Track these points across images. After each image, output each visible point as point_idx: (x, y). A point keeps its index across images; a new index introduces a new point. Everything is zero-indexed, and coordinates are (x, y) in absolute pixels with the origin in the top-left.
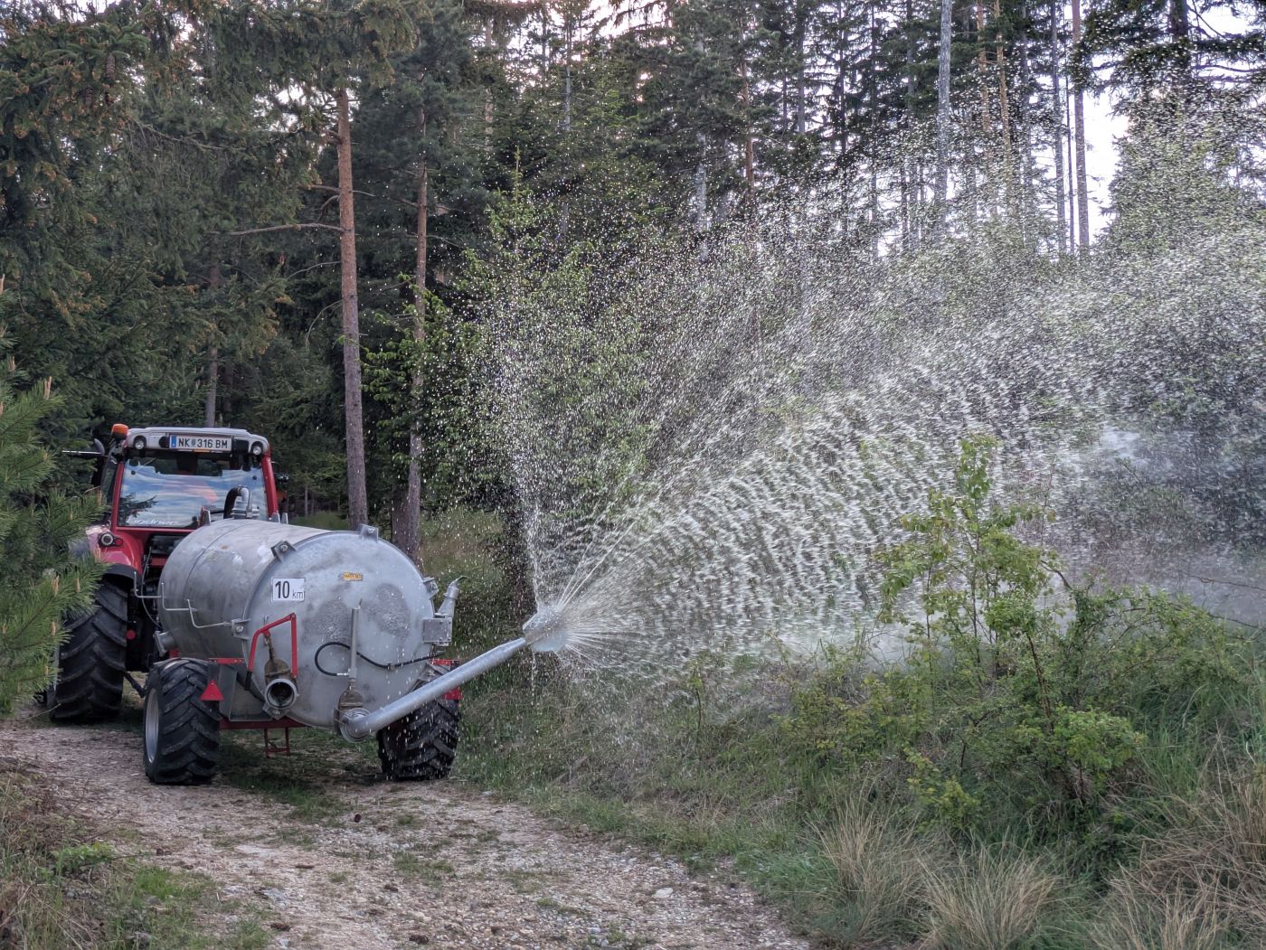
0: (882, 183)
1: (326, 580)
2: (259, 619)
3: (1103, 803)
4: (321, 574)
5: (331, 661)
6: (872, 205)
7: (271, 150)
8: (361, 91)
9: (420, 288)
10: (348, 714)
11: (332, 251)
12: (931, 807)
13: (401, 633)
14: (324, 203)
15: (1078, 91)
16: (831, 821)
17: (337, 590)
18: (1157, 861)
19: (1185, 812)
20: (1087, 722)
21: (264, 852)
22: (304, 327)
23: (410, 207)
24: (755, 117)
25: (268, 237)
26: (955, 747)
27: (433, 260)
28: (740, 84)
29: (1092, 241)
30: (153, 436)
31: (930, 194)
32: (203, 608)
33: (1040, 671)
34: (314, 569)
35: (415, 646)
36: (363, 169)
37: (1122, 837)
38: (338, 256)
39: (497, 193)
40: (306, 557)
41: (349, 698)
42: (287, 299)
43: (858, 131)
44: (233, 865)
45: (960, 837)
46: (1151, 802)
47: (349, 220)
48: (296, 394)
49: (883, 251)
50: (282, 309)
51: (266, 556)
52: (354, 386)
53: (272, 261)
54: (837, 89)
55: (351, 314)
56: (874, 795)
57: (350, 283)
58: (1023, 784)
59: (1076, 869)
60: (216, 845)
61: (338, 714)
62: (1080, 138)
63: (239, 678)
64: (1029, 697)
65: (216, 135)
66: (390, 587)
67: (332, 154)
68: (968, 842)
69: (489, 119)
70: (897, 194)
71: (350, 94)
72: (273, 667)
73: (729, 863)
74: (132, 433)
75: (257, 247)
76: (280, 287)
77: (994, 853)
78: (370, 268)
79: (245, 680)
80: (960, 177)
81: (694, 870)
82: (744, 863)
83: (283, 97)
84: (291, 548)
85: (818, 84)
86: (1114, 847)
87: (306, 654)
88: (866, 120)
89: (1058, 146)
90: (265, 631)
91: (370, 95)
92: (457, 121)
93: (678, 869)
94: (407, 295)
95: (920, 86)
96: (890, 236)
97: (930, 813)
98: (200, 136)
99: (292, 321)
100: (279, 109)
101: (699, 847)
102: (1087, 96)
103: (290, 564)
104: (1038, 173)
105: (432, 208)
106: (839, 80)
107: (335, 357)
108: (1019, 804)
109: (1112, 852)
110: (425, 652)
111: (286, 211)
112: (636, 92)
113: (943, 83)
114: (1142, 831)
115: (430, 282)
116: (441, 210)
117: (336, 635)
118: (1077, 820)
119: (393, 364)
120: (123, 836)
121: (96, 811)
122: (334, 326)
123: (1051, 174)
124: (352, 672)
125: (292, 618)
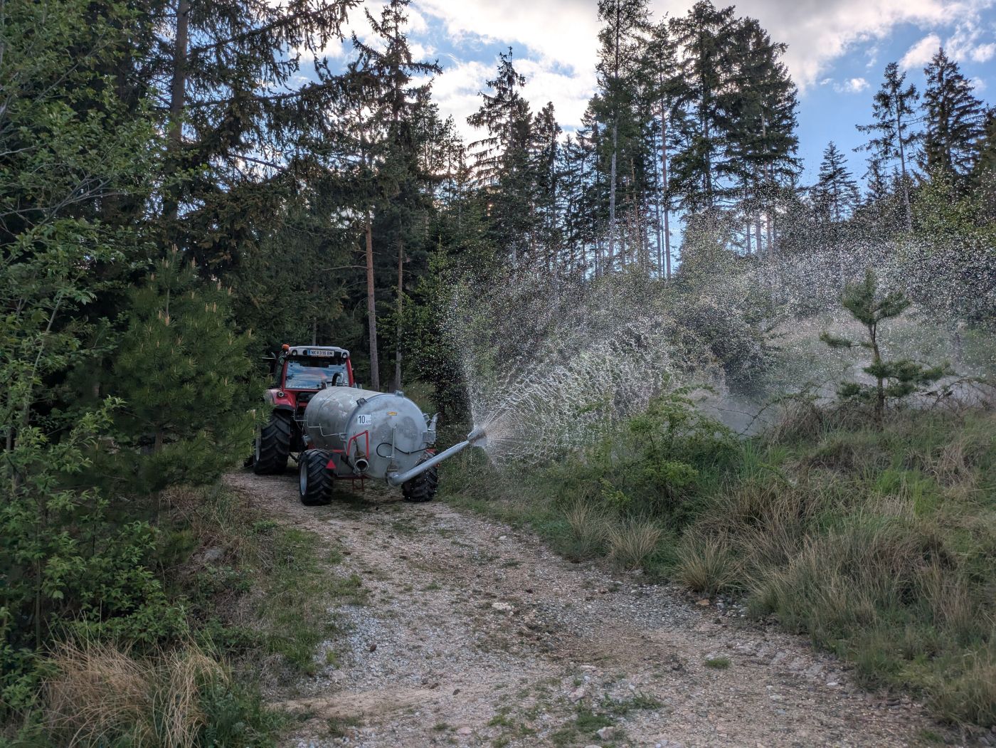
0: (587, 248)
1: (381, 415)
2: (351, 433)
3: (680, 499)
4: (378, 412)
5: (383, 451)
6: (583, 258)
7: (340, 235)
8: (375, 211)
9: (400, 292)
10: (391, 475)
11: (364, 277)
12: (611, 502)
13: (414, 438)
14: (360, 257)
15: (666, 212)
16: (570, 508)
17: (385, 420)
18: (702, 523)
19: (713, 503)
20: (674, 466)
21: (339, 523)
22: (352, 309)
23: (395, 258)
24: (537, 221)
25: (337, 272)
26: (620, 478)
27: (406, 280)
28: (530, 208)
29: (672, 272)
30: (300, 350)
31: (607, 254)
32: (326, 426)
33: (654, 447)
34: (375, 410)
35: (419, 444)
36: (376, 244)
37: (688, 513)
38: (366, 279)
39: (432, 253)
40: (372, 405)
41: (392, 467)
42: (346, 297)
43: (578, 228)
44: (327, 528)
45: (623, 514)
46: (700, 499)
47: (371, 265)
48: (349, 336)
49: (587, 277)
50: (344, 301)
51: (354, 405)
52: (373, 333)
53: (339, 281)
54: (569, 211)
55: (372, 303)
56: (587, 497)
57: (371, 290)
58: (648, 492)
59: (670, 526)
60: (320, 520)
61: (386, 475)
62: (667, 230)
63: (342, 458)
64: (650, 457)
65: (317, 230)
66: (409, 418)
67: (363, 238)
68: (626, 516)
69: (427, 223)
70: (593, 253)
71: (370, 212)
72: (358, 454)
73: (529, 525)
74: (291, 349)
75: (333, 276)
76: (344, 292)
77: (636, 520)
78: (379, 284)
79: (345, 459)
80: (619, 246)
81: (515, 528)
82: (535, 525)
83: (344, 214)
84: (365, 401)
85: (561, 209)
86: (685, 517)
87: (373, 448)
88: (581, 223)
89: (658, 234)
90: (355, 438)
91: (379, 213)
92: (414, 224)
93: (508, 528)
94: (395, 294)
95: (602, 210)
96: (590, 271)
97: (610, 504)
98: (310, 230)
99: (348, 306)
100: (341, 219)
101: (516, 519)
102: (670, 214)
103: (365, 408)
104: (650, 245)
105: (404, 259)
106: (570, 207)
107: (365, 321)
108: (647, 501)
109: (684, 519)
110: (424, 446)
111: (345, 260)
112: (488, 212)
113: (612, 209)
114: (696, 510)
115: (404, 290)
116: (408, 260)
117: (386, 440)
118: (670, 507)
119: (389, 323)
120: (282, 517)
121: (270, 507)
122: (365, 307)
123: (656, 245)
124: (393, 456)
125: (366, 432)
